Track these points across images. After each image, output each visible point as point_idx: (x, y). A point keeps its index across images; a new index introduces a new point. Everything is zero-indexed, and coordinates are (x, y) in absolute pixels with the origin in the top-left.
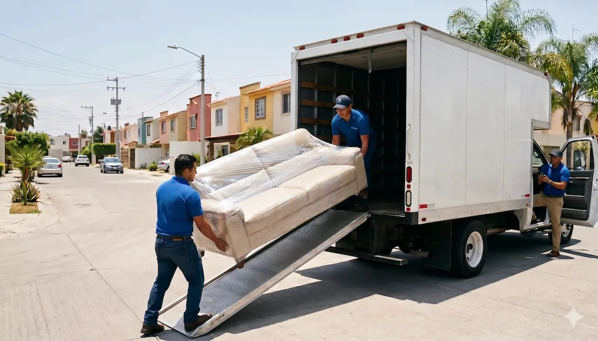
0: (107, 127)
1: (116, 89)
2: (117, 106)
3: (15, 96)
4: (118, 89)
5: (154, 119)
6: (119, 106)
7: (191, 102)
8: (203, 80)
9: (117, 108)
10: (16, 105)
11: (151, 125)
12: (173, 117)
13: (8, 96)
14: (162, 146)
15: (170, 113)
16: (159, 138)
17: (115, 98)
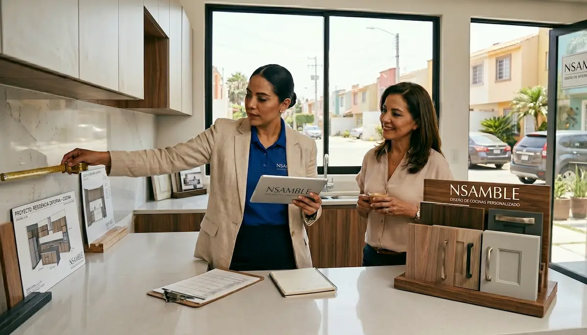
0: (305, 99)
1: (315, 67)
2: (316, 80)
3: (236, 76)
4: (317, 66)
5: (346, 92)
6: (317, 81)
7: (382, 75)
8: (398, 56)
9: (316, 82)
10: (235, 83)
11: (344, 97)
12: (364, 90)
13: (231, 77)
14: (354, 116)
15: (360, 87)
16: (351, 108)
17: (314, 75)
